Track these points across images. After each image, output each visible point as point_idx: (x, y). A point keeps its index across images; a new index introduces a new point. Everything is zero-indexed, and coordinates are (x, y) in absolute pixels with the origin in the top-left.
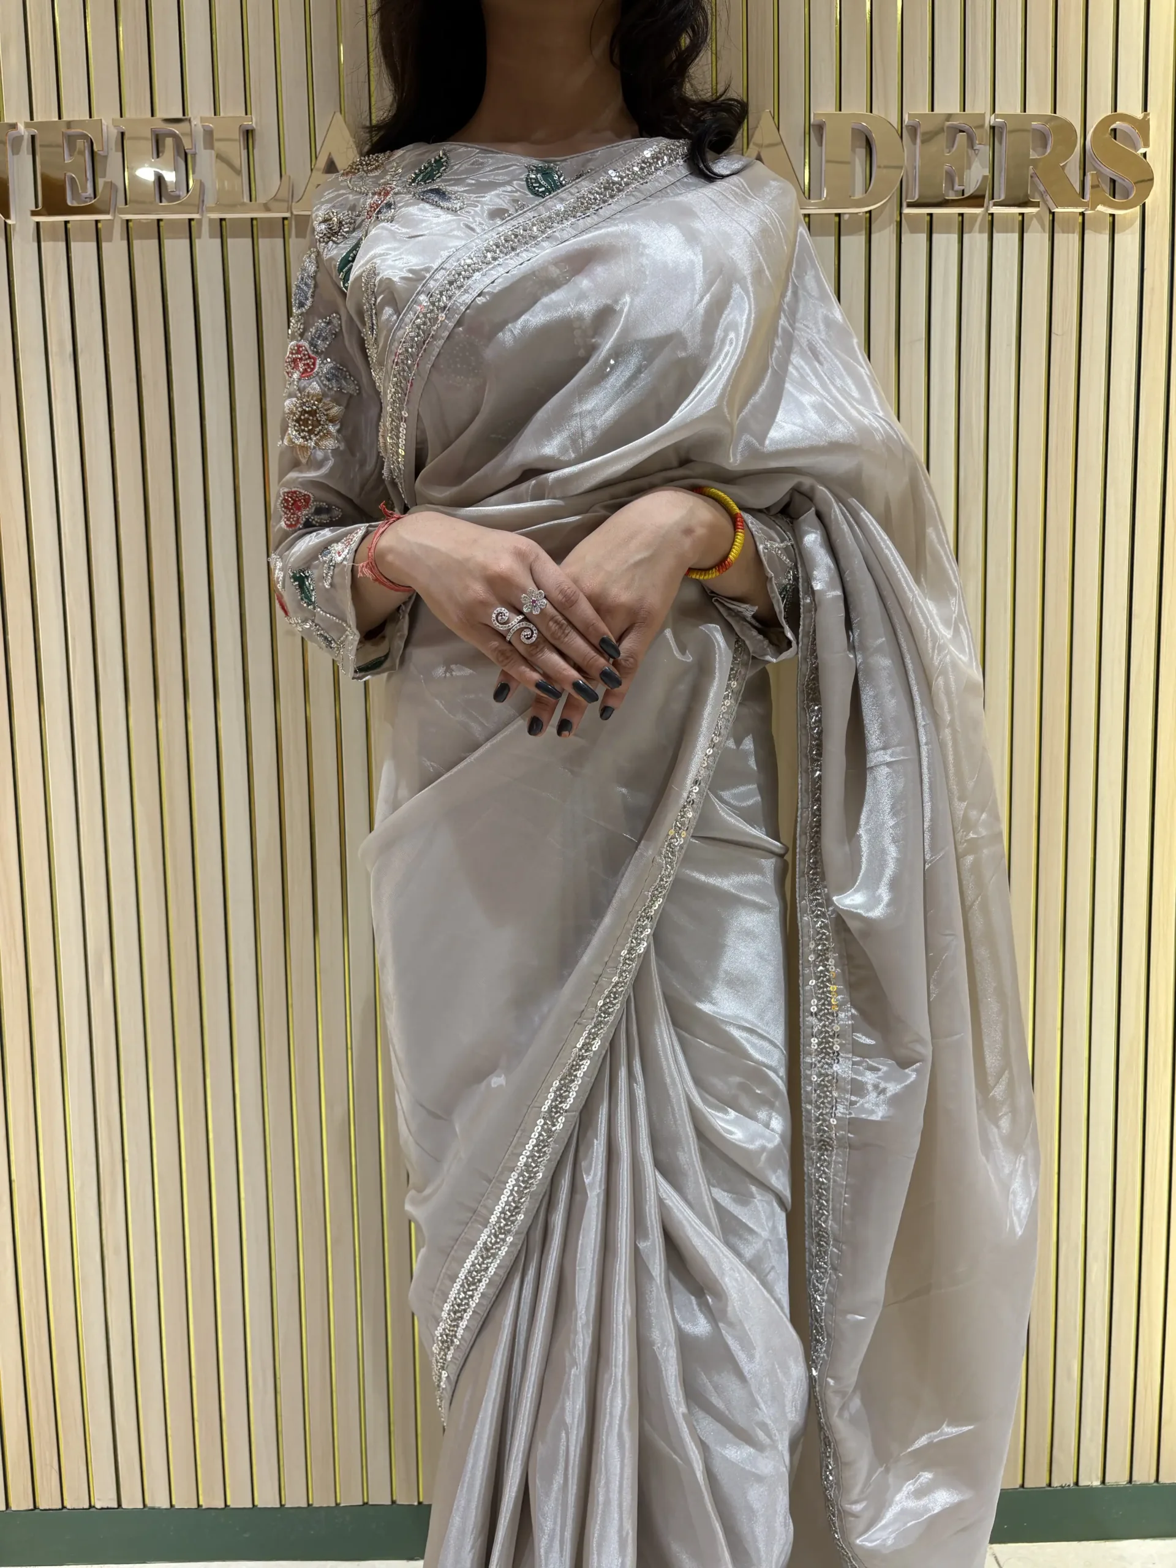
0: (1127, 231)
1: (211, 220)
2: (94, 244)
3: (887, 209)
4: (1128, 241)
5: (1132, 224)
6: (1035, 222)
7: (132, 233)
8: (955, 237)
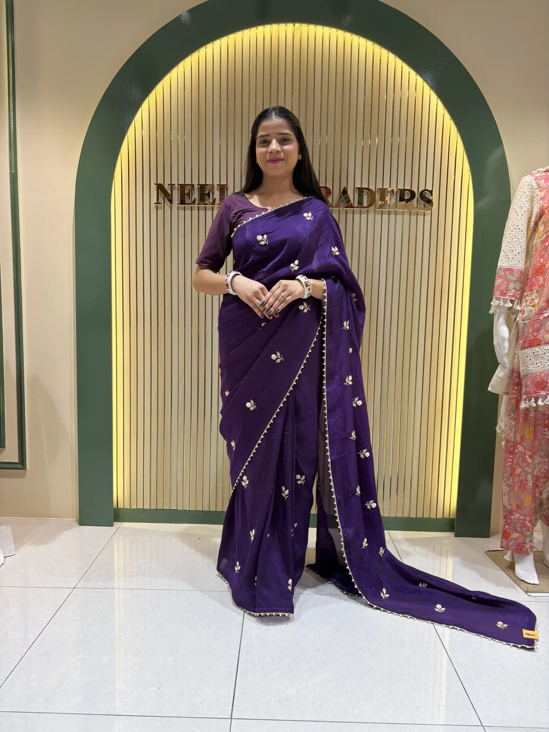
0: (428, 216)
1: (217, 207)
2: (191, 211)
3: (372, 209)
4: (428, 218)
5: (429, 214)
6: (406, 213)
7: (200, 208)
8: (387, 216)
